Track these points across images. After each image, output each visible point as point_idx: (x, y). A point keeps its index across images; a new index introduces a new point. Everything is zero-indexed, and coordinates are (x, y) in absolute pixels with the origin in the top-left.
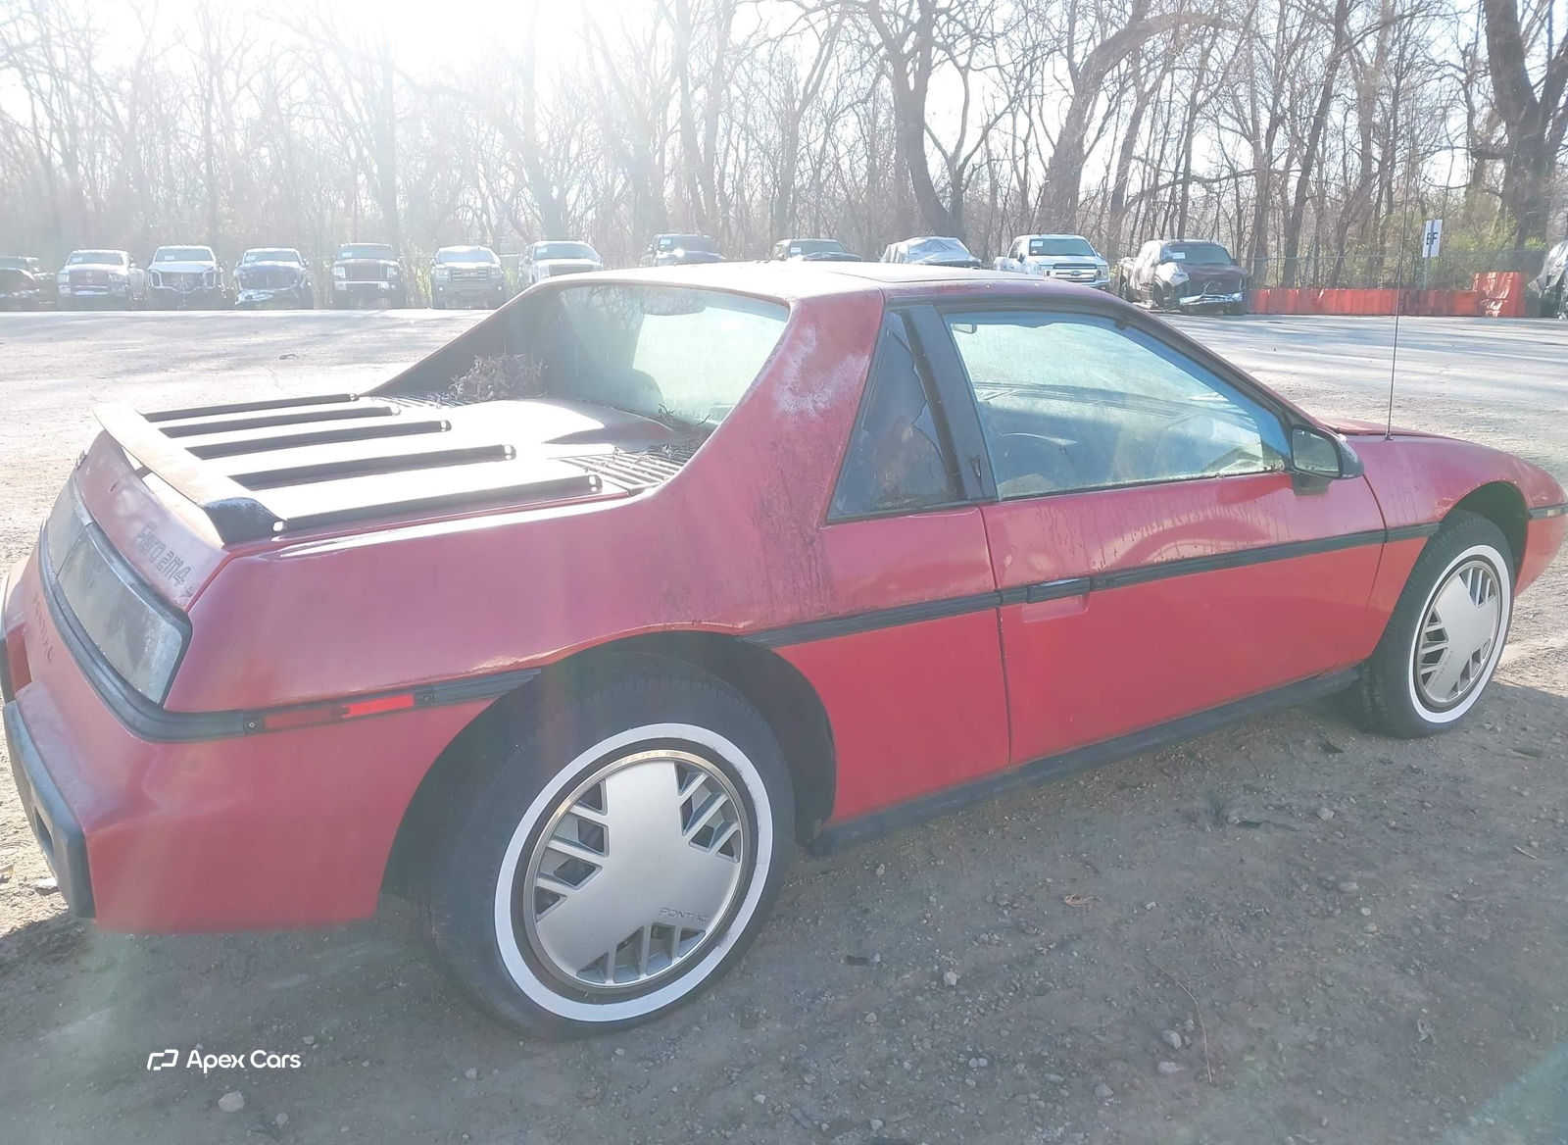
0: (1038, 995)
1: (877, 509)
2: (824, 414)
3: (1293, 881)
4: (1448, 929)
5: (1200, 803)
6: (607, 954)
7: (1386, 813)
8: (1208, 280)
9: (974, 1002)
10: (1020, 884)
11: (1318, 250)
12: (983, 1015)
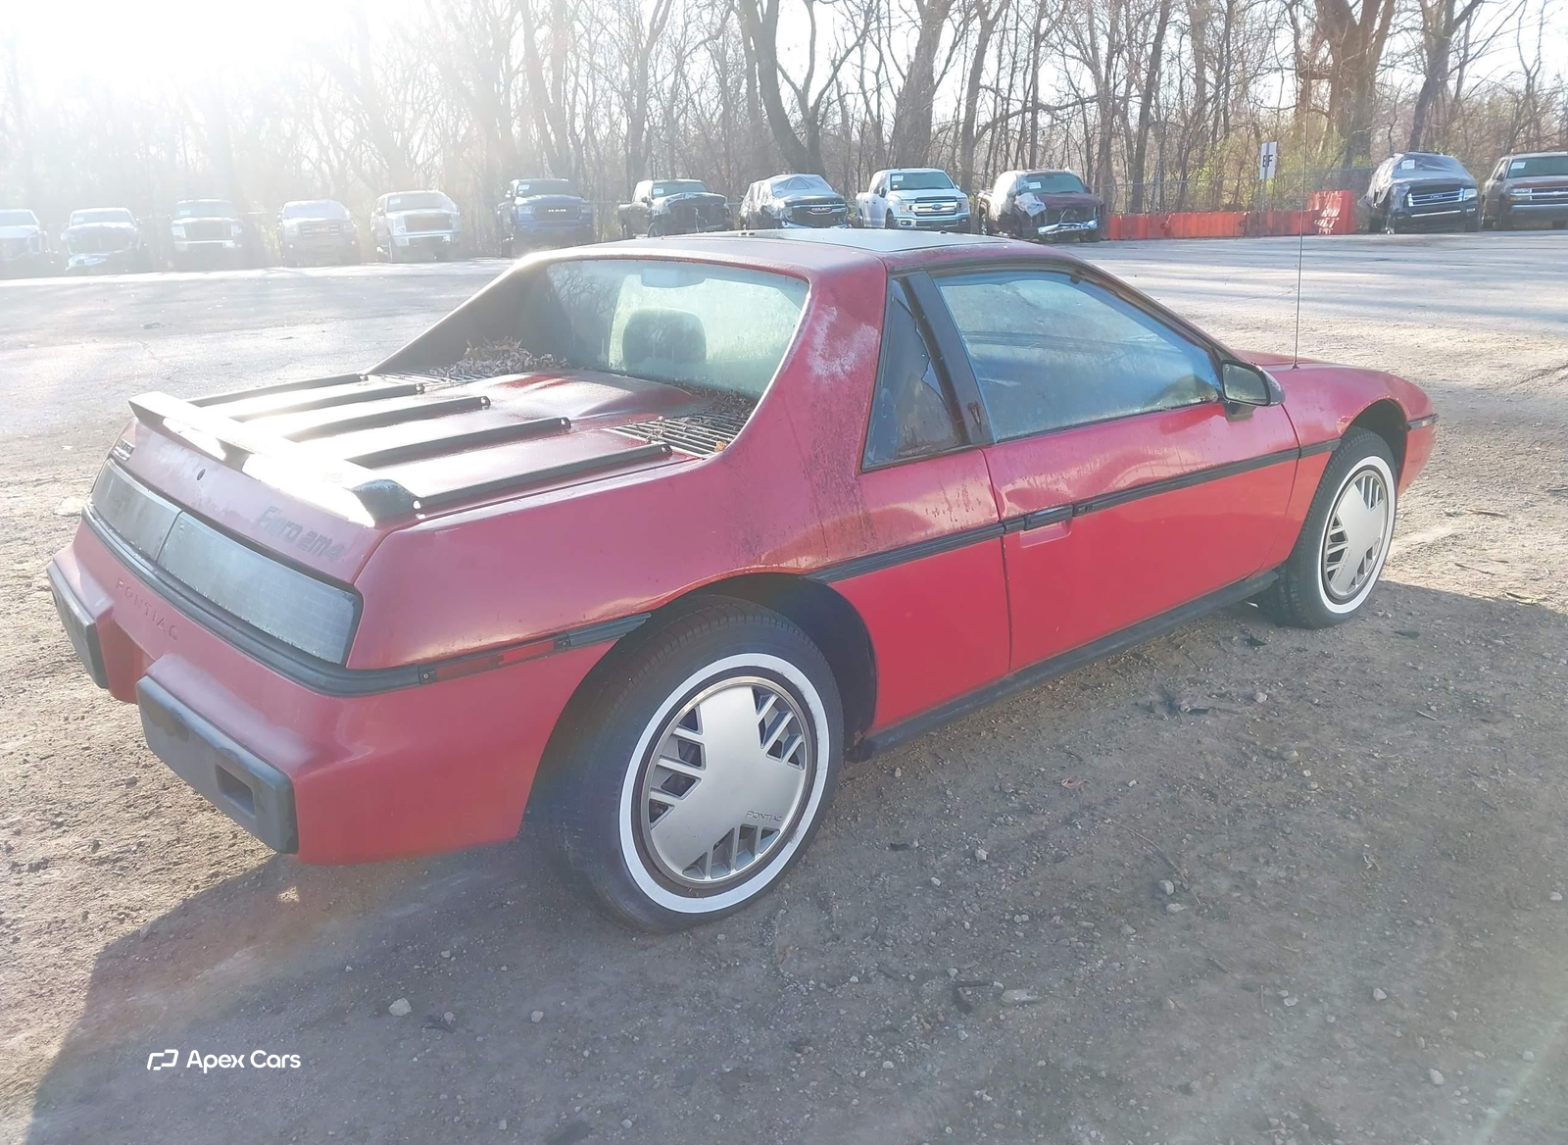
0: (1056, 862)
1: (900, 457)
2: (850, 375)
3: (1244, 754)
4: (1374, 781)
5: (1155, 697)
6: (706, 853)
7: (1310, 693)
8: (1065, 209)
9: (1006, 871)
10: (1018, 775)
11: (1163, 174)
12: (1015, 881)
